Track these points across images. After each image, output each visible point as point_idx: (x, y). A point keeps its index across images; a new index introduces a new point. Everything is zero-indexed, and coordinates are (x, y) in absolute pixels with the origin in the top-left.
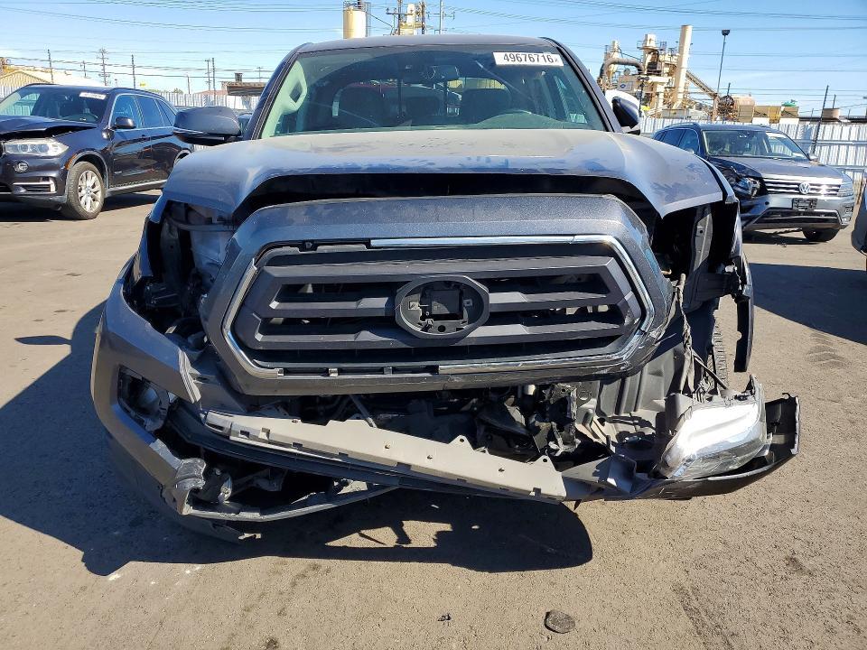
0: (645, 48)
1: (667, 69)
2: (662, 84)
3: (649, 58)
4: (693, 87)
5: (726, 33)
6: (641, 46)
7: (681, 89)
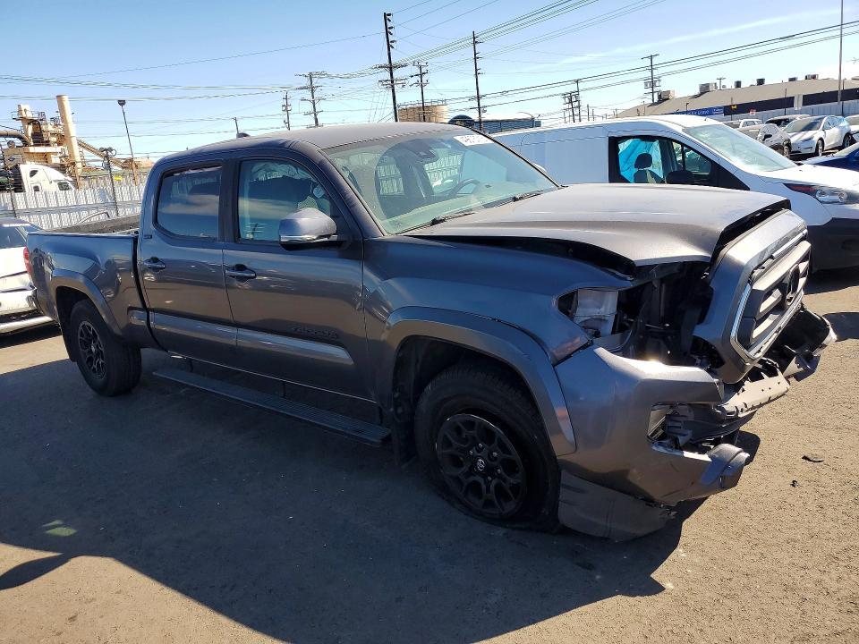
0: (23, 119)
1: (54, 139)
2: (55, 153)
3: (30, 129)
4: (88, 155)
5: (122, 103)
6: (16, 117)
7: (78, 159)
